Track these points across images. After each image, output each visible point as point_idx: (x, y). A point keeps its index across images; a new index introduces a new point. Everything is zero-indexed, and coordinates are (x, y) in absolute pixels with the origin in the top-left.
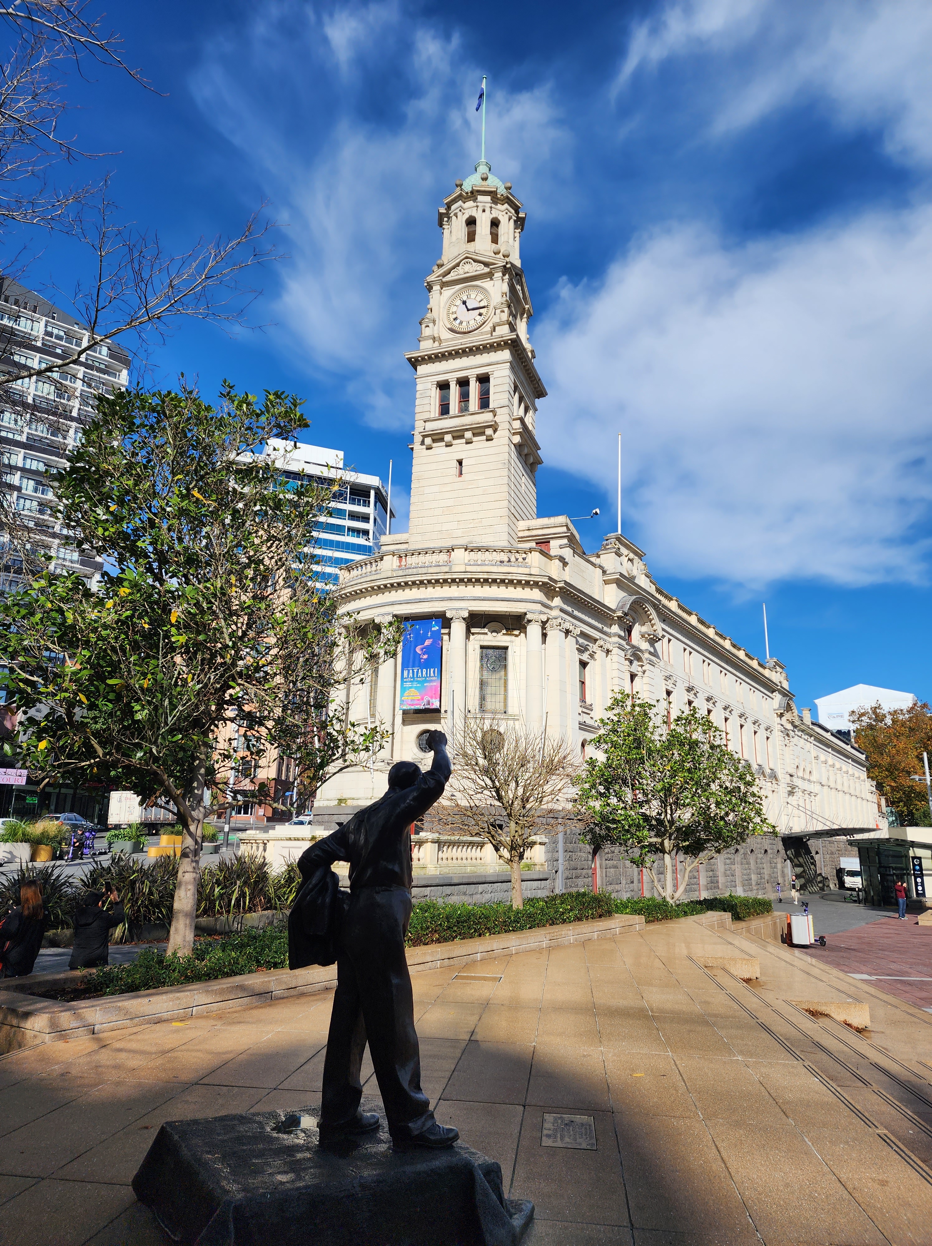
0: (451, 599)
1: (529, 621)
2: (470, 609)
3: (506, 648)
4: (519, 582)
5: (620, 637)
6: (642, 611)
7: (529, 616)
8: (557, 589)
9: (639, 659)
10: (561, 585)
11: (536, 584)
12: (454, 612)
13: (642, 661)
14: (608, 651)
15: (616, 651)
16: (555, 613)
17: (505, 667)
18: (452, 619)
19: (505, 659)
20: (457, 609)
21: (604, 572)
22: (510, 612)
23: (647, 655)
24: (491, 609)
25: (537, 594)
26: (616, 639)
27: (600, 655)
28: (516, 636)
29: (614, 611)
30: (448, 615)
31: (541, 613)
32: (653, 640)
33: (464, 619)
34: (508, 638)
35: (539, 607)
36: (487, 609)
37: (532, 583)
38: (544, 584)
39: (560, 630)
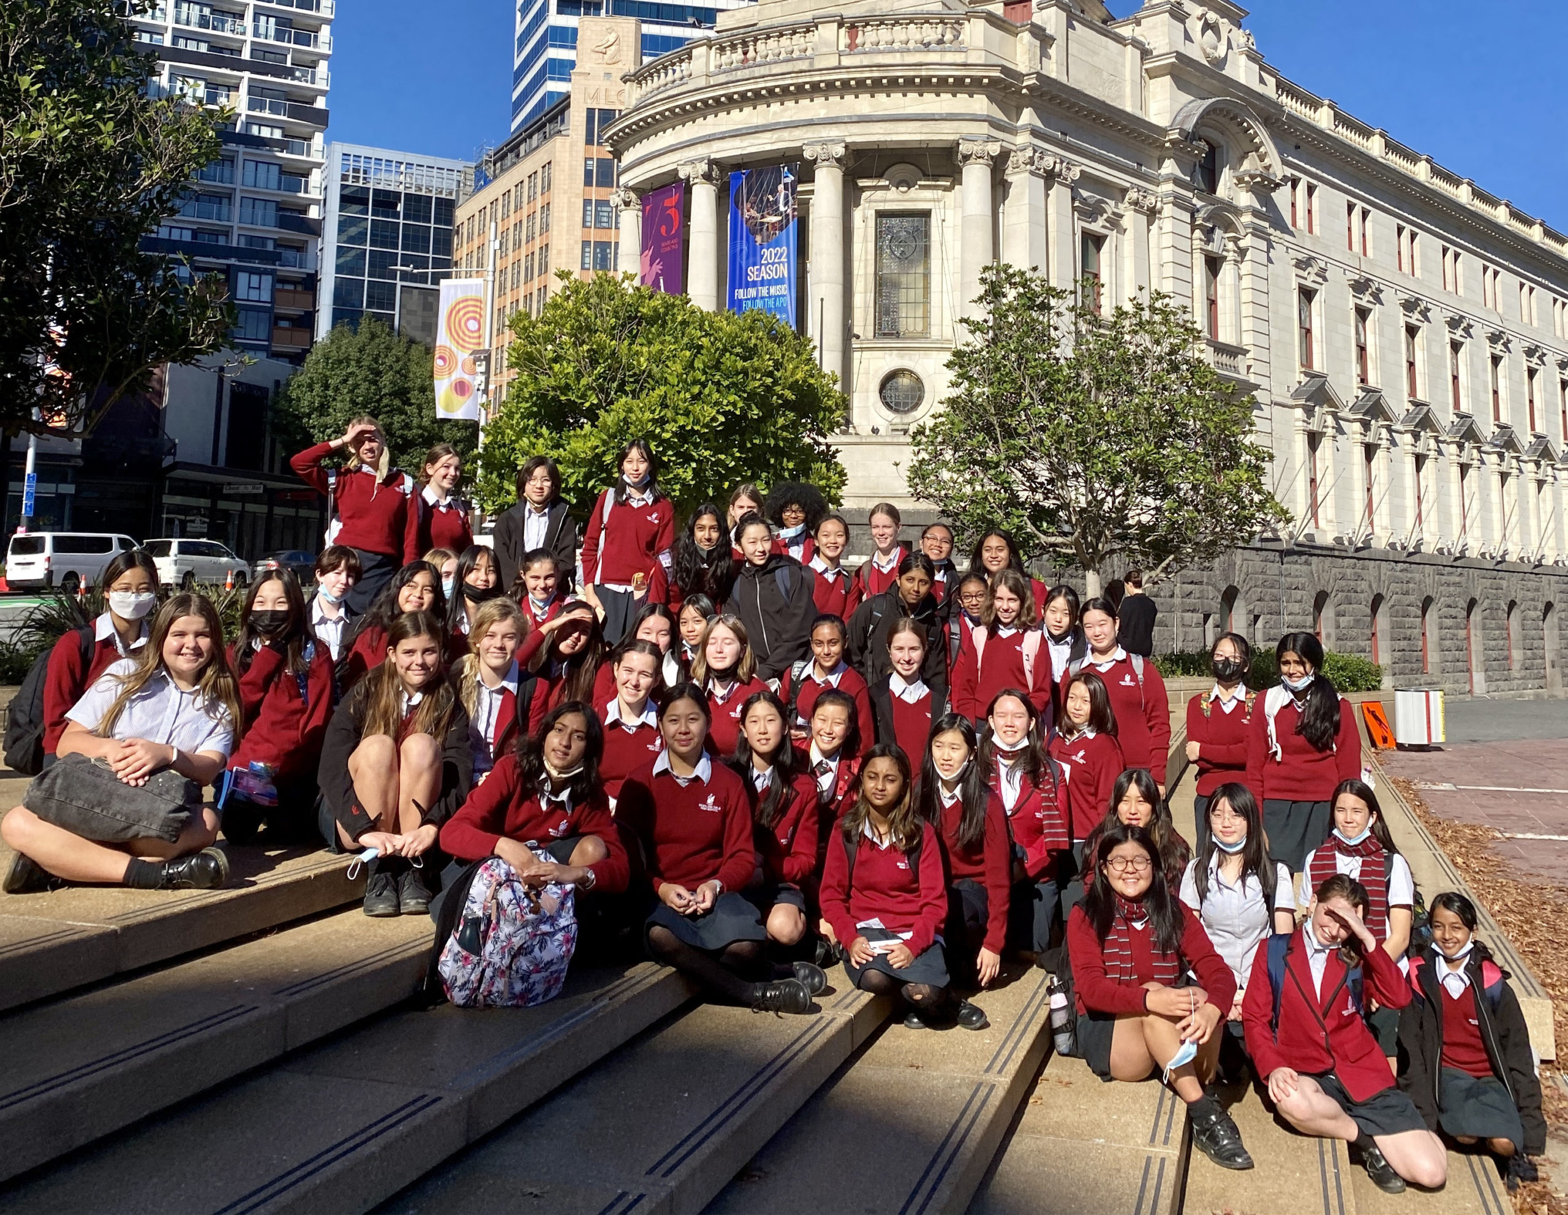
0: (811, 123)
1: (966, 158)
2: (848, 140)
3: (926, 214)
4: (943, 80)
5: (1177, 182)
6: (1237, 129)
7: (964, 148)
8: (1024, 91)
9: (1229, 226)
10: (1031, 81)
11: (977, 82)
12: (818, 148)
13: (1236, 231)
14: (1152, 214)
15: (1168, 210)
16: (1023, 139)
17: (926, 251)
18: (815, 160)
19: (927, 235)
20: (824, 143)
21: (1145, 53)
22: (928, 142)
23: (1247, 218)
24: (888, 138)
25: (980, 104)
26: (1169, 187)
27: (1130, 219)
28: (946, 189)
29: (1164, 131)
30: (807, 154)
31: (990, 139)
32: (1263, 188)
33: (838, 160)
34: (928, 194)
35: (984, 128)
36: (882, 138)
37: (968, 80)
38: (993, 81)
39: (1032, 173)
